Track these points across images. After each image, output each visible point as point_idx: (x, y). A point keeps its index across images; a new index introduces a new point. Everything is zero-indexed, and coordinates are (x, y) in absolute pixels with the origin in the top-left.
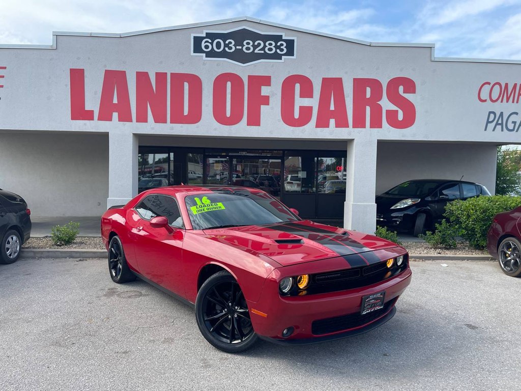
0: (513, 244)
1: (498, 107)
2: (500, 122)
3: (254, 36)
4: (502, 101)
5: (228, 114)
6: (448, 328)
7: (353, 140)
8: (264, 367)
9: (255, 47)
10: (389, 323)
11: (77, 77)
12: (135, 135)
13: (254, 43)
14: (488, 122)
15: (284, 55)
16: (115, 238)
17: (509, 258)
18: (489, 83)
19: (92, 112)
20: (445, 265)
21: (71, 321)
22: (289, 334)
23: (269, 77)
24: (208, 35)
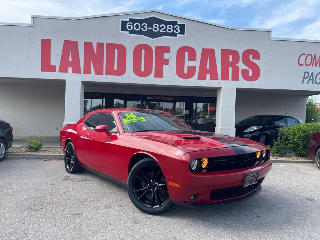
1: (310, 69)
2: (311, 78)
3: (160, 22)
4: (312, 66)
5: (143, 70)
6: (295, 200)
7: (221, 88)
8: (176, 223)
9: (160, 28)
10: (256, 197)
11: (46, 45)
12: (81, 81)
13: (159, 26)
14: (304, 78)
15: (179, 34)
16: (70, 144)
18: (305, 54)
19: (55, 67)
20: (281, 165)
21: (39, 195)
22: (195, 199)
23: (169, 48)
24: (131, 20)
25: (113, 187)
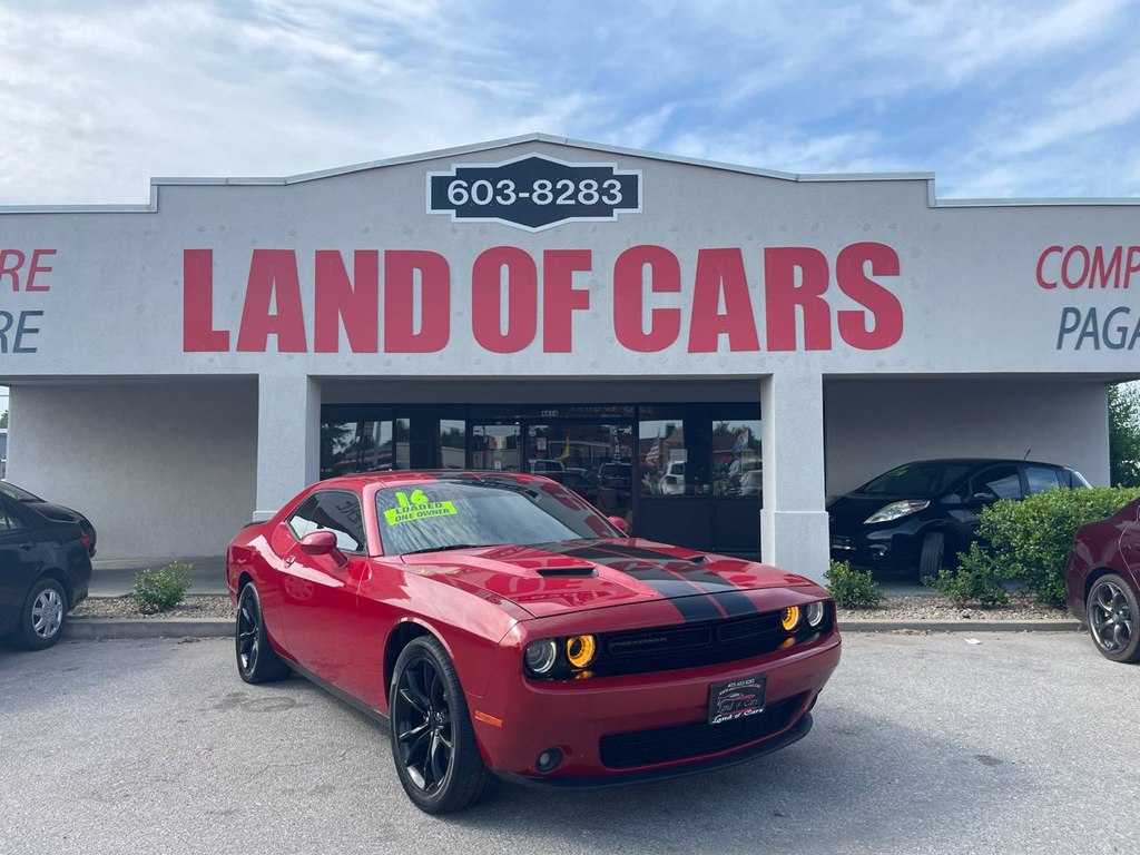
0: (1114, 588)
1: (1084, 299)
2: (1090, 329)
3: (554, 172)
4: (1091, 286)
6: (936, 763)
7: (769, 376)
9: (557, 193)
11: (198, 267)
12: (311, 378)
13: (554, 185)
14: (1064, 331)
15: (618, 206)
16: (249, 588)
17: (1111, 621)
18: (1059, 249)
19: (225, 335)
20: (974, 641)
22: (552, 765)
23: (588, 253)
24: (461, 174)
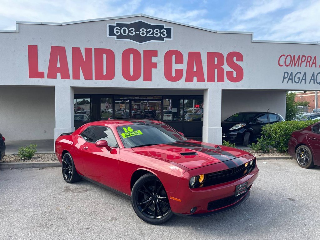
0: (304, 149)
1: (290, 69)
2: (291, 78)
3: (147, 26)
4: (292, 66)
5: (132, 74)
6: (279, 201)
7: (207, 89)
8: (178, 232)
9: (147, 33)
11: (33, 51)
12: (72, 87)
13: (147, 30)
14: (284, 78)
15: (165, 38)
16: (67, 154)
17: (303, 158)
18: (284, 55)
19: (43, 73)
20: (265, 163)
21: (46, 210)
22: (194, 211)
23: (157, 51)
24: (118, 25)
25: (114, 197)
